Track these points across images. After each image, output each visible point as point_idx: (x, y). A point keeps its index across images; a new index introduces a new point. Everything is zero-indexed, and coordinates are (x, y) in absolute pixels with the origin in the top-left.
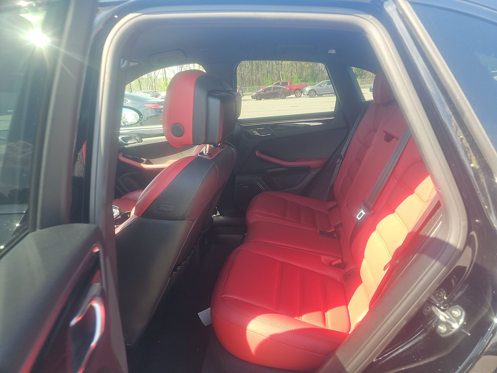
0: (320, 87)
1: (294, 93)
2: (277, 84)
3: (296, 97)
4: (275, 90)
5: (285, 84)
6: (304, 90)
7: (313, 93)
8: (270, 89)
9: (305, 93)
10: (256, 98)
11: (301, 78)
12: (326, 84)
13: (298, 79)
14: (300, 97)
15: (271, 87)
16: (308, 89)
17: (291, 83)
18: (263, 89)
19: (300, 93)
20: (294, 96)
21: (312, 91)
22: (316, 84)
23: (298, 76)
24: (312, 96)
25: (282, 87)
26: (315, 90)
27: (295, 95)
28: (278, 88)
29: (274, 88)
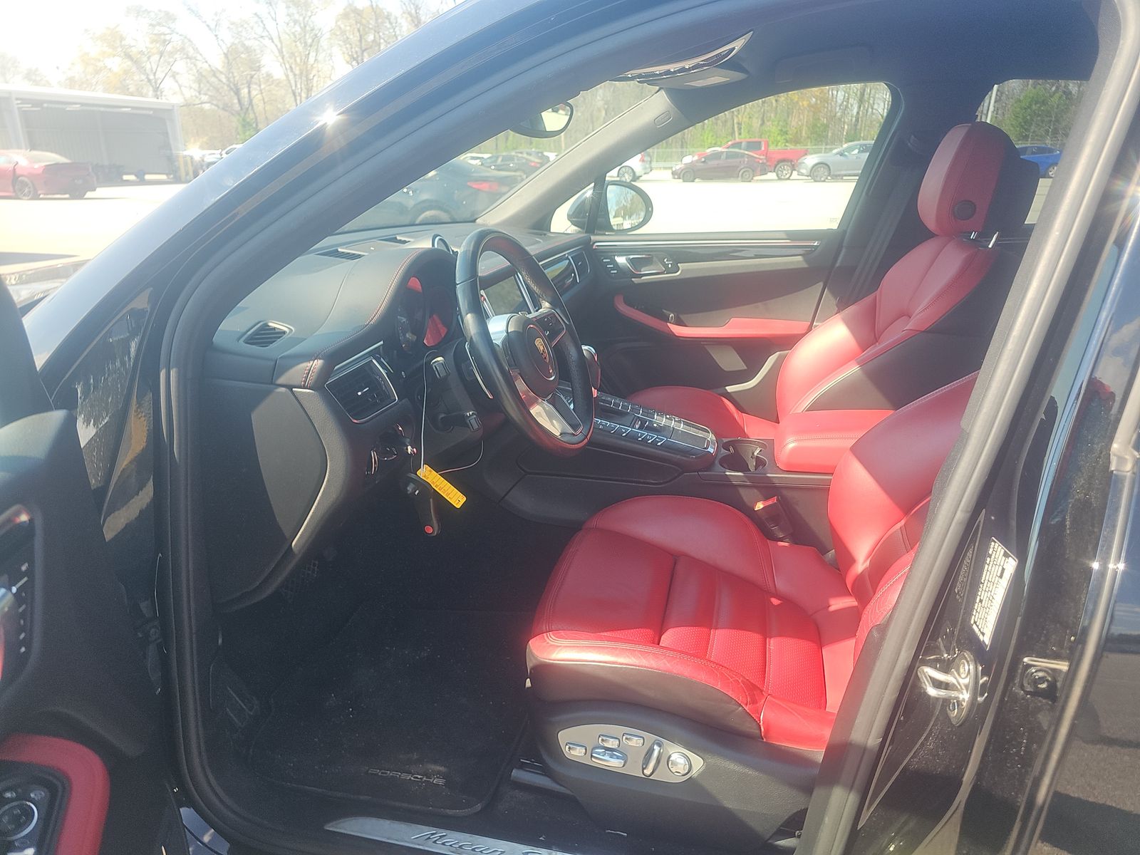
0: (842, 158)
1: (775, 167)
2: (733, 146)
3: (780, 179)
4: (729, 160)
5: (754, 146)
6: (800, 163)
7: (822, 170)
8: (717, 156)
9: (804, 171)
10: (683, 176)
11: (786, 133)
12: (856, 151)
13: (778, 134)
14: (788, 179)
15: (722, 152)
16: (810, 160)
17: (767, 145)
18: (699, 155)
19: (790, 171)
20: (772, 175)
21: (821, 165)
22: (831, 150)
23: (779, 128)
24: (818, 179)
25: (746, 152)
26: (826, 164)
27: (777, 175)
28: (736, 155)
29: (729, 156)
